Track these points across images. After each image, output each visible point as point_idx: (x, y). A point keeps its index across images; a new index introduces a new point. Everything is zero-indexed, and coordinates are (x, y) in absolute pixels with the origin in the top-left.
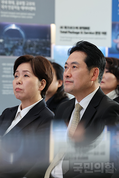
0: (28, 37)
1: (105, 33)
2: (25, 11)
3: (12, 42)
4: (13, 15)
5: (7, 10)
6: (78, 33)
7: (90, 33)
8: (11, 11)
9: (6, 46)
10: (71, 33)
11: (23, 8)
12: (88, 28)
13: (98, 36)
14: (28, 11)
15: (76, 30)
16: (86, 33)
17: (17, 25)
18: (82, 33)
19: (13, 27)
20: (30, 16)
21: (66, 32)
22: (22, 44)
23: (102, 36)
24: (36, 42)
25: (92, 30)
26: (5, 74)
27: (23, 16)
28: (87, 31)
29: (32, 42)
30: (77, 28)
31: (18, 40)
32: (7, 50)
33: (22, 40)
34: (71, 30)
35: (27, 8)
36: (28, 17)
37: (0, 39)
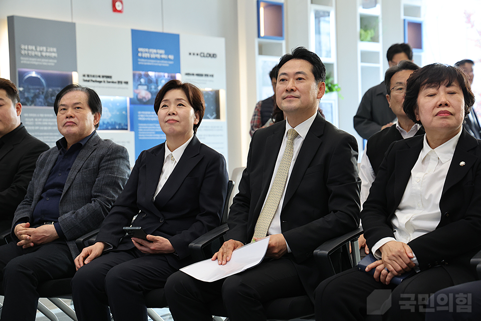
0: (49, 85)
1: (126, 83)
2: (46, 57)
3: (32, 91)
4: (34, 61)
5: (28, 56)
6: (100, 82)
7: (113, 82)
8: (32, 56)
9: (26, 95)
10: (94, 82)
11: (44, 54)
12: (110, 77)
13: (120, 85)
14: (49, 58)
15: (98, 79)
16: (110, 82)
17: (37, 73)
18: (104, 82)
19: (34, 74)
20: (52, 63)
21: (89, 81)
22: (43, 93)
23: (124, 85)
25: (114, 79)
27: (44, 62)
28: (109, 80)
30: (99, 76)
31: (39, 89)
32: (27, 99)
33: (43, 89)
34: (94, 79)
35: (48, 54)
36: (49, 64)
37: (20, 87)
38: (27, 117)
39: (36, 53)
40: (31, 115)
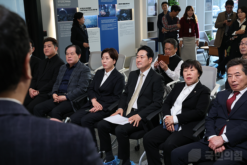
0: (68, 13)
1: (97, 10)
2: (67, 3)
3: (62, 16)
4: (62, 5)
5: (60, 3)
6: (87, 10)
7: (91, 10)
8: (61, 3)
9: (60, 17)
10: (84, 10)
11: (66, 2)
12: (91, 8)
13: (94, 11)
14: (68, 3)
15: (86, 9)
16: (90, 10)
17: (64, 9)
18: (88, 10)
19: (63, 9)
20: (69, 5)
21: (83, 10)
22: (66, 16)
23: (96, 11)
24: (72, 15)
25: (92, 9)
26: (61, 29)
27: (66, 5)
28: (90, 9)
29: (70, 15)
30: (86, 8)
31: (65, 15)
32: (61, 19)
33: (66, 15)
34: (84, 9)
35: (67, 2)
36: (68, 5)
37: (58, 15)
38: (61, 26)
39: (63, 2)
40: (62, 25)
